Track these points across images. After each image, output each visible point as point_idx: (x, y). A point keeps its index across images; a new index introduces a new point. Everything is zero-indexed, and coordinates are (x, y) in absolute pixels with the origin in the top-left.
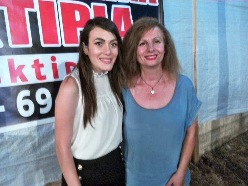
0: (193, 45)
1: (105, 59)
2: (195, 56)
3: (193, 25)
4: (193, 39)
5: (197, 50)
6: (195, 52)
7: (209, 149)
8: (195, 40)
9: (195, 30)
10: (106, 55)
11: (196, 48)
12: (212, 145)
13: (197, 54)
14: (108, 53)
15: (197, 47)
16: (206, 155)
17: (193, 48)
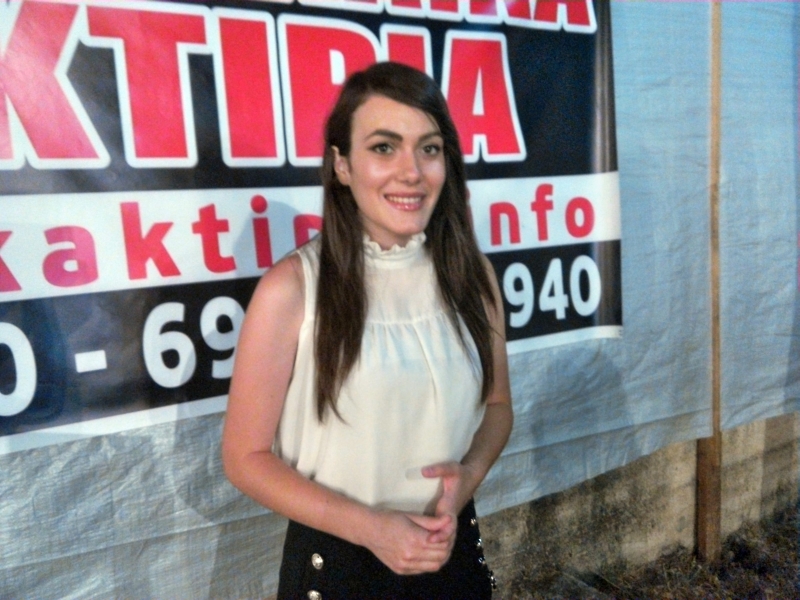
0: (709, 162)
1: (404, 195)
2: (714, 200)
3: (709, 95)
4: (709, 141)
5: (723, 179)
6: (715, 187)
7: (755, 515)
8: (716, 146)
9: (716, 111)
10: (407, 182)
11: (718, 172)
12: (764, 501)
13: (722, 191)
14: (412, 176)
15: (722, 169)
16: (744, 537)
17: (709, 171)
